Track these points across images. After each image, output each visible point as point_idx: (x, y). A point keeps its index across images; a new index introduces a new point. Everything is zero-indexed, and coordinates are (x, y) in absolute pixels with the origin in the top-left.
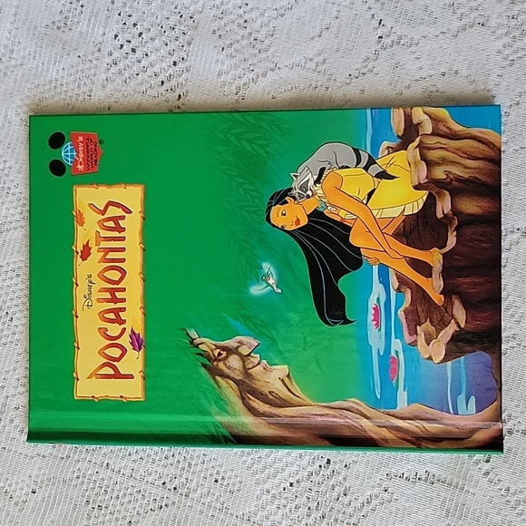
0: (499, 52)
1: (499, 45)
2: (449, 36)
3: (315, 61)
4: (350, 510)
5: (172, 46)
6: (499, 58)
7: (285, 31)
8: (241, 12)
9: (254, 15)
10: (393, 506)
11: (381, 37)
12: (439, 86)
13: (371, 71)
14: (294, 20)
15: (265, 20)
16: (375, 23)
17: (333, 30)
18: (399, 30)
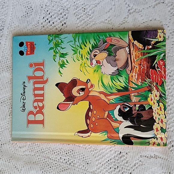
0: (169, 11)
1: (169, 9)
2: (152, 8)
3: (108, 20)
4: (128, 168)
5: (61, 19)
6: (170, 13)
7: (97, 11)
8: (83, 6)
9: (87, 7)
10: (143, 167)
11: (129, 10)
12: (150, 24)
13: (126, 22)
14: (100, 7)
15: (91, 8)
16: (127, 6)
17: (113, 9)
18: (135, 7)
